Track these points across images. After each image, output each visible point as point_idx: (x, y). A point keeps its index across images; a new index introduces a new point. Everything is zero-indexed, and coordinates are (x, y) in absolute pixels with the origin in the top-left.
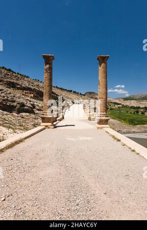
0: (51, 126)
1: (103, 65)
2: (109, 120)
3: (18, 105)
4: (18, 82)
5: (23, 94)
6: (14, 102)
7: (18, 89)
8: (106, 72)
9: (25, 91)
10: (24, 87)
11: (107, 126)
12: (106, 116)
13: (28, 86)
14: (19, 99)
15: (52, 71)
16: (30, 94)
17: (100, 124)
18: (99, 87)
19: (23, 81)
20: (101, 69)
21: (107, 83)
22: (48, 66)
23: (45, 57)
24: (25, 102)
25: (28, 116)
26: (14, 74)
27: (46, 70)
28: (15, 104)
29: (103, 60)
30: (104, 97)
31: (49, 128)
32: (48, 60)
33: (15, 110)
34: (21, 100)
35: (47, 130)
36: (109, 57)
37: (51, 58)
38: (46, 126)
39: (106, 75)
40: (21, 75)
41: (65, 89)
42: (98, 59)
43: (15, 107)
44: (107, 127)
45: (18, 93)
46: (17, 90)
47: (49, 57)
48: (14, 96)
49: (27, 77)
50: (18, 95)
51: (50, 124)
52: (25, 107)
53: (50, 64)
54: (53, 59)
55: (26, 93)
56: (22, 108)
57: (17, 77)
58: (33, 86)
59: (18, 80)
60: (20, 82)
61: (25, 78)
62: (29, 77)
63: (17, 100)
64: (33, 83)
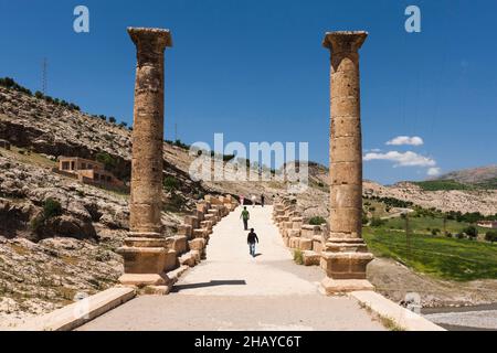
0: (159, 283)
1: (345, 63)
2: (368, 260)
3: (38, 209)
4: (37, 125)
5: (56, 170)
6: (21, 196)
7: (38, 149)
8: (356, 91)
9: (62, 159)
10: (59, 144)
11: (365, 283)
12: (360, 249)
13: (72, 138)
14: (40, 185)
15: (161, 86)
16: (83, 168)
17: (335, 277)
18: (331, 143)
19: (55, 120)
20: (338, 79)
21: (359, 126)
22: (147, 69)
23: (136, 37)
24: (63, 199)
25: (72, 248)
26: (25, 98)
27: (142, 84)
28: (26, 205)
29: (344, 47)
30: (351, 178)
31: (150, 292)
32: (148, 47)
33: (24, 228)
34: (49, 192)
35: (143, 299)
36: (365, 35)
37: (160, 40)
38: (141, 286)
39: (358, 100)
40: (49, 100)
42: (328, 44)
43: (25, 216)
44: (365, 289)
45: (38, 166)
46: (34, 155)
47: (152, 37)
48: (23, 177)
49: (73, 108)
50: (38, 172)
51: (156, 277)
52: (63, 217)
53: (154, 61)
54: (168, 42)
55: (66, 165)
56: (52, 220)
57: (34, 107)
58: (91, 139)
59: (37, 119)
60: (45, 126)
61: (65, 113)
62: (78, 108)
63: (33, 191)
64: (91, 130)
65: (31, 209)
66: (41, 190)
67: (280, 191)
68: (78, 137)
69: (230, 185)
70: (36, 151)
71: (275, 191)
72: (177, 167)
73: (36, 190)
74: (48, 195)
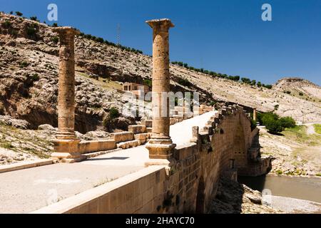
0: (68, 157)
3: (107, 114)
4: (113, 65)
5: (119, 91)
6: (98, 106)
9: (127, 84)
10: (125, 75)
13: (133, 71)
14: (109, 100)
16: (135, 89)
19: (124, 61)
24: (120, 108)
26: (109, 48)
28: (101, 111)
33: (100, 124)
34: (113, 104)
38: (60, 159)
40: (123, 49)
41: (223, 74)
43: (100, 118)
45: (112, 88)
46: (111, 82)
48: (100, 96)
50: (109, 93)
52: (120, 118)
55: (126, 87)
56: (114, 120)
57: (113, 54)
58: (144, 71)
59: (114, 61)
60: (118, 65)
61: (131, 56)
62: (141, 53)
63: (105, 104)
64: (145, 66)
65: (103, 114)
66: (109, 103)
67: (267, 99)
68: (136, 70)
69: (232, 96)
70: (113, 80)
71: (264, 99)
72: (198, 86)
73: (106, 103)
74: (112, 106)
